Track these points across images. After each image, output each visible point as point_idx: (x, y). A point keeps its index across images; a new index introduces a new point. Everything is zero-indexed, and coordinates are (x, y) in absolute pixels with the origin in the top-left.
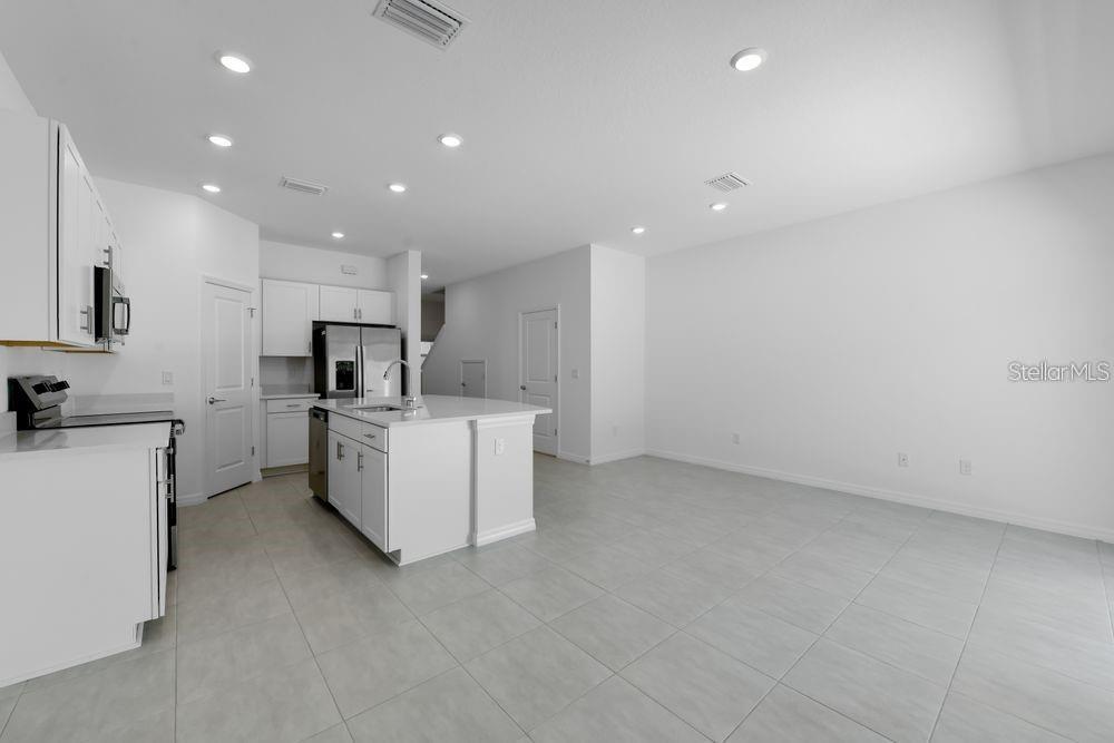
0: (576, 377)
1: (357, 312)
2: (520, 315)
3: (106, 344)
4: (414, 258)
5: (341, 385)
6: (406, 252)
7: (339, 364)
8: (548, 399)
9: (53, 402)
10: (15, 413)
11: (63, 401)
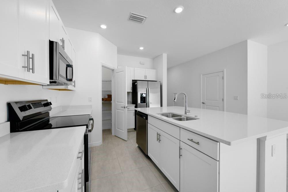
0: (237, 99)
1: (146, 77)
2: (202, 75)
3: (66, 86)
4: (165, 56)
5: (142, 101)
6: (162, 54)
7: (142, 95)
8: (218, 108)
9: (46, 111)
10: (9, 122)
11: (50, 110)
